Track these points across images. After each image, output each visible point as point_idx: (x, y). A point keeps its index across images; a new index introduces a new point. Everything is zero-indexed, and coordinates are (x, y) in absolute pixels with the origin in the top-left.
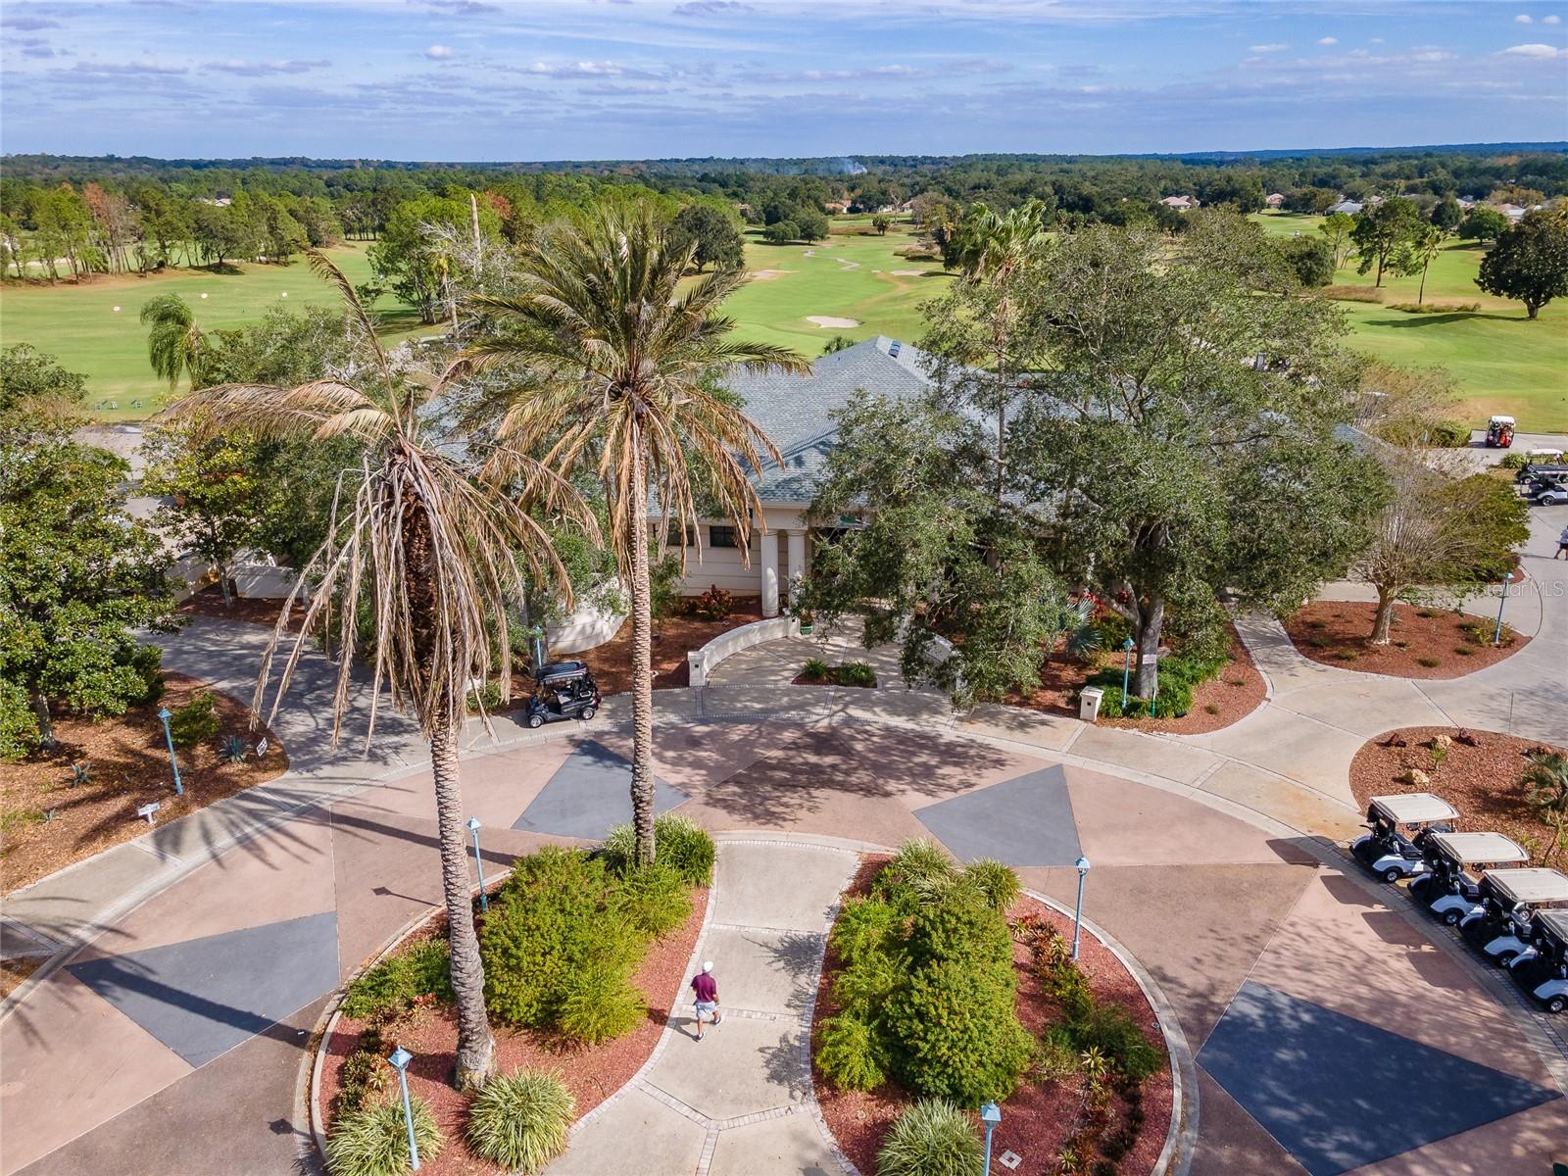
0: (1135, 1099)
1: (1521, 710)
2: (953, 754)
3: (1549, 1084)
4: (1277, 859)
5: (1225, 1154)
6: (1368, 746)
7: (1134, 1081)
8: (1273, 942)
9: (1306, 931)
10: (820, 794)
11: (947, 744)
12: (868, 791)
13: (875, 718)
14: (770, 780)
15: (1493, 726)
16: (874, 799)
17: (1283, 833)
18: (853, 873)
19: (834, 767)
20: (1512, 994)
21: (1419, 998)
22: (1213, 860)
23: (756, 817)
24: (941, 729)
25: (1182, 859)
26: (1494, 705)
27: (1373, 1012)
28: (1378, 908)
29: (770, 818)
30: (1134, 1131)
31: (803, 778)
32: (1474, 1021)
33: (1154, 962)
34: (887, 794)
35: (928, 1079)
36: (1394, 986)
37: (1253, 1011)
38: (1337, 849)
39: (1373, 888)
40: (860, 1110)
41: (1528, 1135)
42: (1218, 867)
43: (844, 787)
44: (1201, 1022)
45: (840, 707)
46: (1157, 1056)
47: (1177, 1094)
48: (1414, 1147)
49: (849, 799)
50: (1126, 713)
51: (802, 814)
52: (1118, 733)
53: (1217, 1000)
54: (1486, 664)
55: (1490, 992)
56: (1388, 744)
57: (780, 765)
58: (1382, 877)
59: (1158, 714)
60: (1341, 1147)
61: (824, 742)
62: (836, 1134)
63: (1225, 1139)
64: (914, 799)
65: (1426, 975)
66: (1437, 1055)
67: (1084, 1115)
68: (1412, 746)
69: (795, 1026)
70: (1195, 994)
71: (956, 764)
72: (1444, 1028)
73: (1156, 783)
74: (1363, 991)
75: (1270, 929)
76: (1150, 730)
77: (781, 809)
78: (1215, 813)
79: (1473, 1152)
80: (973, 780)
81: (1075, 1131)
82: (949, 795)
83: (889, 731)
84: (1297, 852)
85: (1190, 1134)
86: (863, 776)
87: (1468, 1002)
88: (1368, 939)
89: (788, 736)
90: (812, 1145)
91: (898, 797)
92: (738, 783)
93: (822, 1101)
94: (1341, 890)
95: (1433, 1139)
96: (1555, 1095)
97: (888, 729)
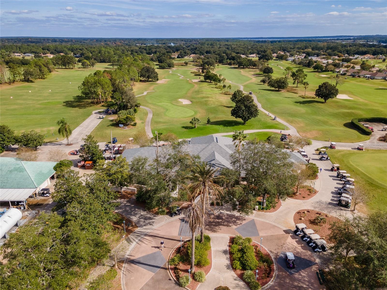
0: (270, 268)
1: (316, 205)
2: (238, 218)
3: (316, 262)
4: (285, 233)
5: (281, 273)
6: (296, 213)
7: (270, 266)
8: (284, 246)
9: (288, 244)
10: (221, 226)
11: (237, 216)
12: (228, 226)
13: (224, 212)
14: (212, 225)
15: (312, 209)
16: (229, 227)
17: (285, 229)
18: (229, 239)
19: (221, 222)
20: (312, 250)
21: (302, 252)
22: (276, 234)
23: (213, 231)
24: (235, 214)
25: (272, 234)
26: (313, 205)
27: (297, 254)
28: (297, 240)
29: (214, 231)
30: (271, 271)
31: (217, 224)
32: (308, 255)
33: (270, 250)
34: (230, 226)
35: (247, 268)
36: (299, 251)
37: (283, 256)
38: (292, 231)
39: (296, 237)
40: (239, 272)
41: (313, 268)
42: (277, 235)
43: (224, 225)
44: (277, 257)
45: (218, 210)
46: (272, 263)
47: (275, 267)
48: (301, 270)
49: (225, 227)
50: (262, 209)
51: (219, 230)
52: (261, 213)
53: (278, 254)
54: (312, 197)
55: (310, 250)
56: (298, 213)
57: (213, 222)
58: (297, 235)
59: (266, 209)
60: (293, 271)
61: (218, 217)
62: (237, 275)
63: (280, 272)
64: (234, 227)
65: (302, 249)
66: (304, 259)
67: (265, 270)
68: (302, 213)
69: (228, 262)
70: (276, 254)
71: (239, 220)
72: (304, 256)
73: (267, 221)
74: (295, 251)
75: (284, 244)
76: (265, 212)
77: (216, 230)
78: (276, 226)
79: (307, 271)
80: (242, 223)
81: (264, 272)
82: (239, 226)
83: (227, 215)
84: (287, 232)
85: (277, 271)
86: (226, 223)
87: (307, 252)
88: (296, 244)
89: (212, 216)
90: (234, 277)
91: (232, 226)
92: (208, 226)
93: (234, 271)
94: (293, 237)
95: (303, 269)
96: (317, 263)
97: (227, 214)
